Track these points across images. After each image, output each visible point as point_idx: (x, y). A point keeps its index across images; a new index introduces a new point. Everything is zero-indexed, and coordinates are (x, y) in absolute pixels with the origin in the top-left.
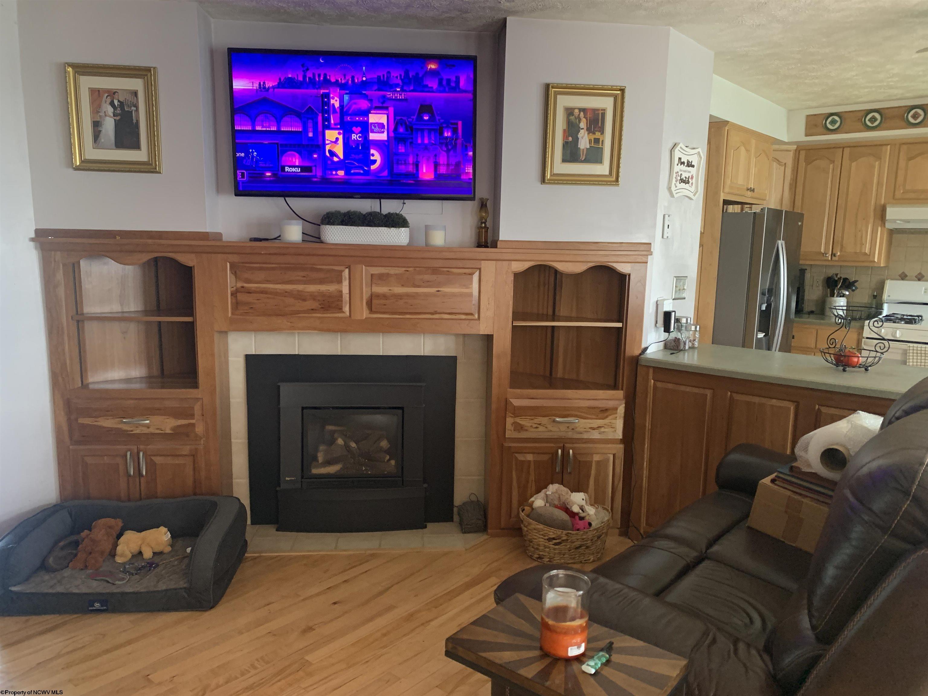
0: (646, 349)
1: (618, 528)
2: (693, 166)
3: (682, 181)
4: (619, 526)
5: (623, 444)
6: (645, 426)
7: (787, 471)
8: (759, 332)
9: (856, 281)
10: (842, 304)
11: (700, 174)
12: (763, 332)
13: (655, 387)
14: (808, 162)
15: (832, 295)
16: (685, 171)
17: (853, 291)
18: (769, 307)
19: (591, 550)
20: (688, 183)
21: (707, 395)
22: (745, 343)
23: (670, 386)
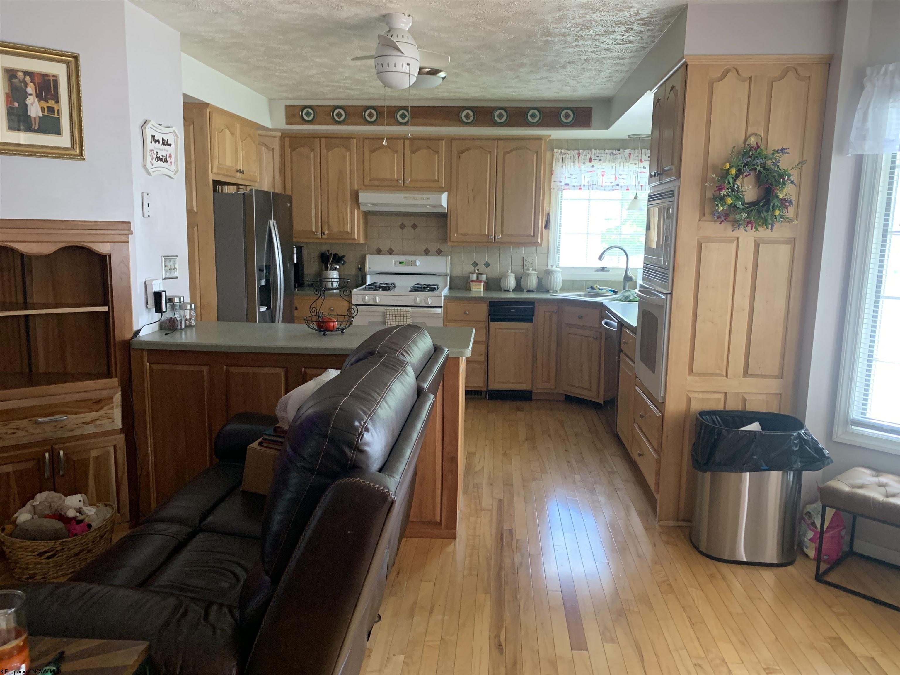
0: (138, 331)
1: (128, 522)
2: (170, 145)
3: (159, 159)
4: (129, 519)
5: (124, 433)
6: (145, 410)
7: (271, 432)
8: (260, 306)
9: (344, 256)
10: (335, 276)
11: (178, 152)
12: (265, 305)
13: (151, 370)
14: (293, 148)
15: (327, 269)
16: (161, 150)
17: (343, 264)
18: (268, 282)
19: (94, 553)
20: (166, 161)
21: (203, 371)
22: (250, 317)
23: (167, 367)
